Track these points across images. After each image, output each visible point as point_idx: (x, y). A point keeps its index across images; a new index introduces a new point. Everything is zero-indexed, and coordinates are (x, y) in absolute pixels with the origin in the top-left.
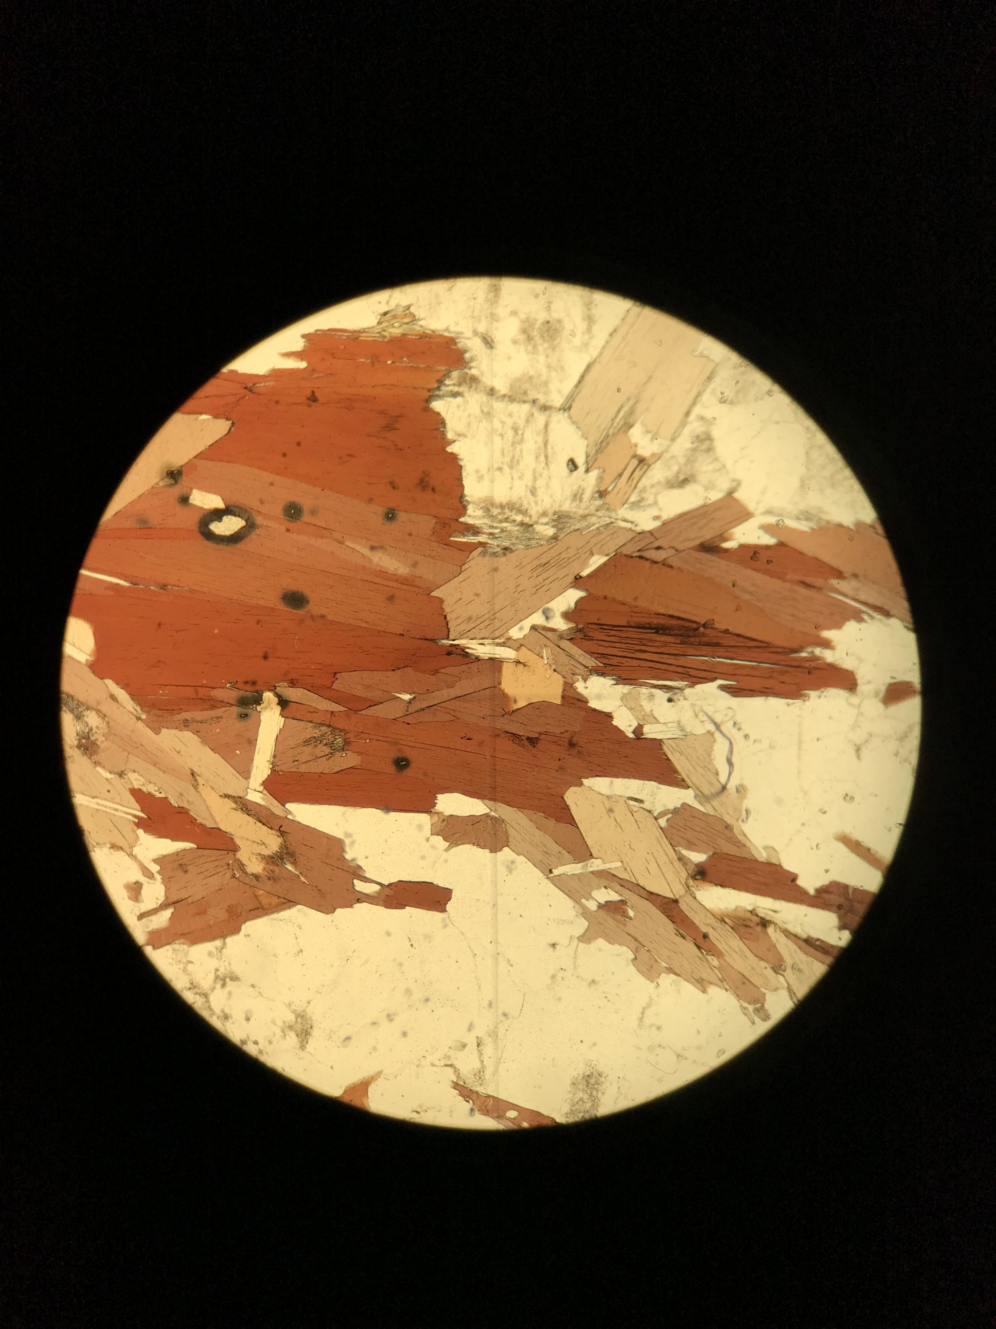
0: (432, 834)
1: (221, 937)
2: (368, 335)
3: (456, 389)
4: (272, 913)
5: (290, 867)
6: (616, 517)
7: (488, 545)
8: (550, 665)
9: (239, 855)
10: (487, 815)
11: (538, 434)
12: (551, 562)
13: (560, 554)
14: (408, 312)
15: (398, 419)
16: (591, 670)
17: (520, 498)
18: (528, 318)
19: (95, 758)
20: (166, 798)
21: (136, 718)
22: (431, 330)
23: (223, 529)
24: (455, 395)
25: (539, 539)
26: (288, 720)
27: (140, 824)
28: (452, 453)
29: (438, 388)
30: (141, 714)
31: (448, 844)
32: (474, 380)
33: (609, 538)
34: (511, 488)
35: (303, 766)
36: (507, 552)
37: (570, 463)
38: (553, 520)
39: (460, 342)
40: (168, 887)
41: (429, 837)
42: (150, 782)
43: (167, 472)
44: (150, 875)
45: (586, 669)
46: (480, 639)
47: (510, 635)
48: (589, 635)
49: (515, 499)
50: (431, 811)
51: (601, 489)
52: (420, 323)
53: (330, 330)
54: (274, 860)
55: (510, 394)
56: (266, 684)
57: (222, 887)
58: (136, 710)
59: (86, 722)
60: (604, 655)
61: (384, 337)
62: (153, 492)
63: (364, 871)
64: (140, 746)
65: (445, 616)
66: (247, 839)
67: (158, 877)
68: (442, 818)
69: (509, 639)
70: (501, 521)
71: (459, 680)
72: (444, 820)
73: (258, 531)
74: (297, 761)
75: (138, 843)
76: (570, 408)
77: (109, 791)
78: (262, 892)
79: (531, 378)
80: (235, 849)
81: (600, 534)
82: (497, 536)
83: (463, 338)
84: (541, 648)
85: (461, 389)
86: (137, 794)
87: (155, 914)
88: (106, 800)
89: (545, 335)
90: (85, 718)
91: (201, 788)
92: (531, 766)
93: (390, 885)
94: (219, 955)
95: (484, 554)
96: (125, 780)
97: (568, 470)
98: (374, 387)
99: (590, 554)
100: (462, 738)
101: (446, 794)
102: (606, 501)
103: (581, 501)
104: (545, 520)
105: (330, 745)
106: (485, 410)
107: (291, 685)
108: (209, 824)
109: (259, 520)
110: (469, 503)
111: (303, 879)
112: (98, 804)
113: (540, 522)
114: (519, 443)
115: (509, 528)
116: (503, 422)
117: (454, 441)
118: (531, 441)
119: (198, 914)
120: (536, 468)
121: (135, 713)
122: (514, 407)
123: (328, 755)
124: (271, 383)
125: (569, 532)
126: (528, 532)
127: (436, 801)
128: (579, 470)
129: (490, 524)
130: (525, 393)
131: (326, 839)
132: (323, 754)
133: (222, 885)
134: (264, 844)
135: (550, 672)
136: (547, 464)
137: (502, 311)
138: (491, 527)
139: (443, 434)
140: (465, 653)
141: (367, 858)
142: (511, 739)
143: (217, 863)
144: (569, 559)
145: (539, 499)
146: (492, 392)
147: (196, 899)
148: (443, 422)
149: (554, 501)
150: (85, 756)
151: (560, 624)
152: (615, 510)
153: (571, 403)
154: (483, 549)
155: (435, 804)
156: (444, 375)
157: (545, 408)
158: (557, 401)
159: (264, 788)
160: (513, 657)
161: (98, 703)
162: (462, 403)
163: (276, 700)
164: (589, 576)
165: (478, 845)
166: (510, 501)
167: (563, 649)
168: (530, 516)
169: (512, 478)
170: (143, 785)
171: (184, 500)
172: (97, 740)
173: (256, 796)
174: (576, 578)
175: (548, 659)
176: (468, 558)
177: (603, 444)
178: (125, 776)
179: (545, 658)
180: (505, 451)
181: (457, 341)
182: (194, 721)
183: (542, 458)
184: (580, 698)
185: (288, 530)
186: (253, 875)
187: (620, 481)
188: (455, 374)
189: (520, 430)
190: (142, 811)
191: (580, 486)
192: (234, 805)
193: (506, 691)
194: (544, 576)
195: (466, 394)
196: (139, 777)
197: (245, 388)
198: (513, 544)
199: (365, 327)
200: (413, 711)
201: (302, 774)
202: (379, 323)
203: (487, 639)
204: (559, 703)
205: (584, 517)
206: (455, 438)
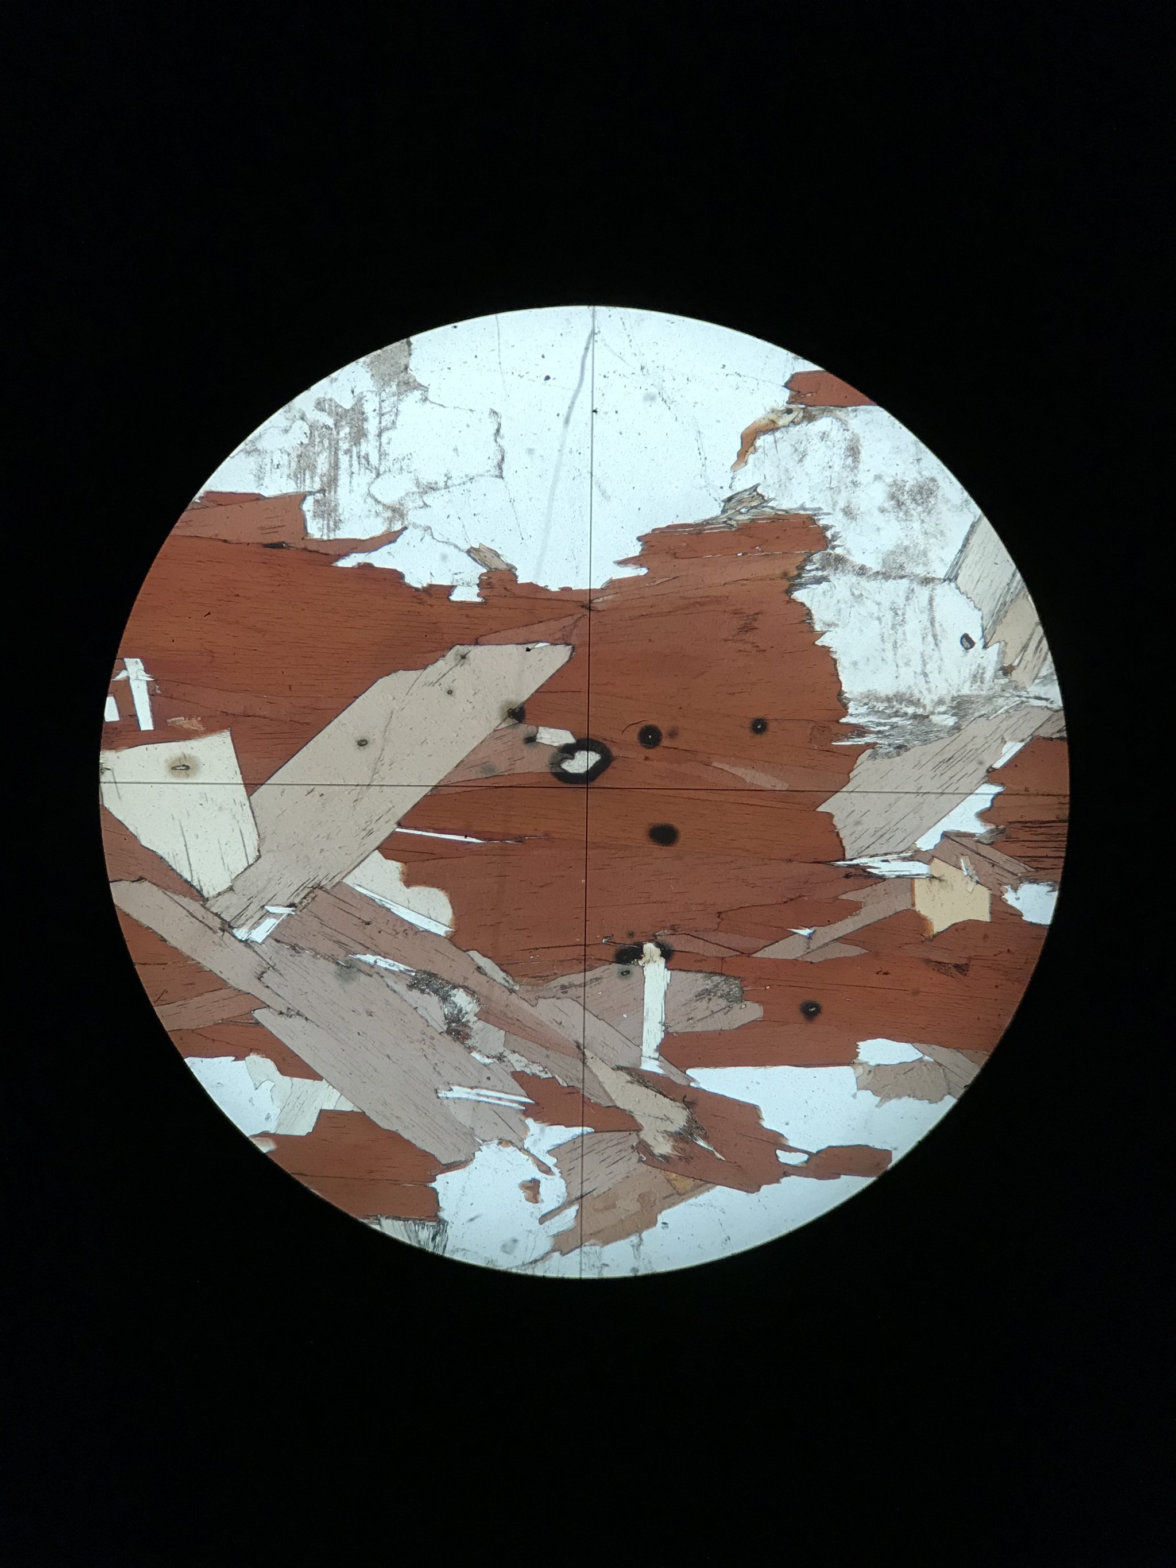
0: (859, 1089)
1: (637, 1232)
2: (713, 526)
3: (820, 573)
4: (690, 1197)
5: (701, 1143)
6: (1028, 696)
7: (878, 745)
8: (971, 877)
9: (642, 1135)
10: (920, 1060)
11: (922, 612)
12: (956, 756)
13: (965, 746)
14: (755, 493)
15: (756, 616)
16: (1020, 877)
17: (910, 687)
18: (894, 482)
19: (469, 1042)
20: (554, 1077)
21: (509, 990)
22: (783, 510)
23: (576, 767)
24: (818, 581)
25: (938, 731)
26: (675, 972)
27: (528, 1111)
28: (823, 647)
29: (799, 576)
30: (513, 985)
31: (878, 1099)
32: (840, 560)
33: (1021, 721)
34: (897, 677)
35: (700, 1024)
36: (902, 751)
37: (964, 640)
38: (952, 707)
39: (819, 519)
40: (569, 1182)
41: (856, 1093)
42: (534, 1063)
43: (508, 711)
44: (548, 1171)
45: (1015, 877)
46: (882, 855)
47: (918, 846)
48: (1013, 836)
49: (903, 689)
50: (854, 1063)
51: (1005, 665)
52: (770, 504)
53: (668, 527)
54: (681, 1138)
55: (884, 570)
56: (644, 934)
57: (629, 1175)
58: (507, 982)
59: (454, 1003)
60: (1034, 858)
61: (732, 526)
62: (496, 735)
63: (787, 1139)
64: (517, 1023)
65: (838, 834)
66: (649, 1116)
67: (555, 1170)
68: (869, 1069)
69: (918, 851)
70: (890, 717)
71: (865, 906)
72: (870, 1071)
73: (614, 764)
74: (692, 1019)
75: (529, 1134)
76: (956, 577)
77: (489, 1078)
78: (674, 1175)
79: (906, 548)
80: (638, 1129)
81: (1011, 717)
82: (887, 734)
83: (822, 514)
84: (958, 858)
85: (825, 573)
86: (519, 1077)
87: (558, 1214)
88: (487, 1089)
89: (918, 497)
90: (452, 998)
91: (589, 1062)
92: (963, 998)
93: (819, 1152)
94: (636, 1253)
95: (874, 757)
96: (506, 1063)
97: (963, 649)
98: (725, 584)
99: (1002, 742)
100: (877, 973)
101: (869, 1041)
102: (1013, 679)
103: (982, 682)
104: (942, 709)
105: (726, 996)
106: (857, 593)
107: (672, 932)
108: (605, 1103)
109: (615, 751)
110: (850, 700)
111: (719, 1156)
112: (478, 1095)
113: (936, 711)
114: (901, 625)
115: (900, 723)
116: (878, 604)
117: (823, 633)
118: (915, 622)
119: (606, 1209)
120: (924, 651)
121: (506, 984)
122: (891, 583)
123: (725, 1009)
124: (610, 597)
125: (973, 719)
126: (923, 725)
127: (858, 1050)
128: (976, 646)
129: (877, 721)
130: (901, 567)
131: (737, 1107)
132: (719, 1008)
133: (629, 1172)
134: (668, 1119)
135: (972, 885)
136: (936, 644)
137: (862, 477)
138: (879, 724)
139: (811, 626)
140: (866, 874)
141: (787, 1124)
142: (936, 969)
143: (620, 1147)
144: (977, 750)
145: (932, 685)
146: (862, 571)
147: (602, 1192)
148: (809, 614)
149: (950, 686)
150: (458, 1042)
151: (979, 828)
152: (1024, 688)
153: (957, 571)
154: (872, 750)
155: (857, 1054)
156: (805, 560)
157: (926, 581)
158: (941, 572)
159: (660, 1054)
160: (925, 873)
161: (466, 979)
162: (829, 589)
163: (658, 951)
164: (1005, 766)
165: (914, 1097)
166: (898, 692)
167: (983, 856)
168: (924, 707)
169: (897, 666)
170: (526, 1066)
171: (531, 740)
172: (468, 1021)
173: (651, 1065)
174: (988, 771)
175: (967, 870)
176: (856, 763)
177: (1001, 613)
178: (505, 1059)
179: (964, 869)
180: (886, 635)
181: (816, 518)
182: (572, 985)
183: (930, 638)
184: (1014, 912)
185: (647, 758)
186: (661, 1156)
187: (1026, 653)
188: (817, 557)
189: (900, 609)
190: (529, 1097)
191: (979, 666)
192: (629, 1078)
193: (922, 913)
194: (950, 773)
195: (831, 578)
196: (520, 1058)
197: (582, 606)
198: (907, 741)
199: (708, 517)
200: (815, 948)
201: (698, 1035)
202: (724, 511)
203: (890, 854)
204: (988, 920)
205: (989, 699)
206: (824, 630)
